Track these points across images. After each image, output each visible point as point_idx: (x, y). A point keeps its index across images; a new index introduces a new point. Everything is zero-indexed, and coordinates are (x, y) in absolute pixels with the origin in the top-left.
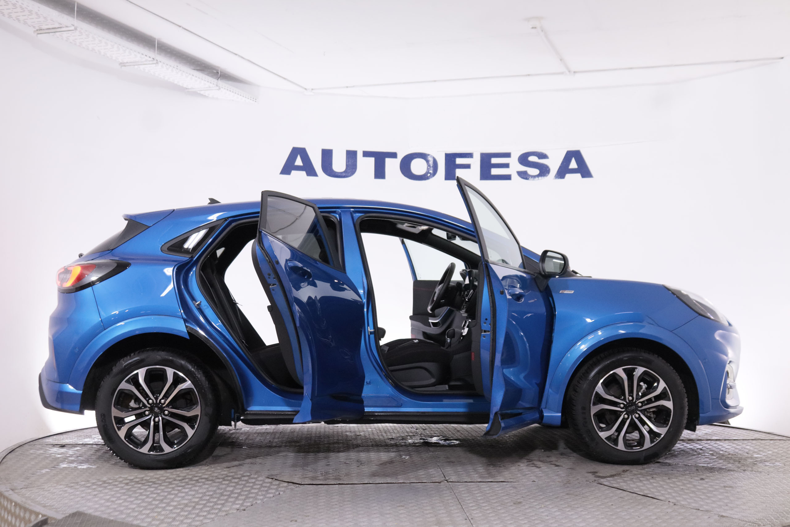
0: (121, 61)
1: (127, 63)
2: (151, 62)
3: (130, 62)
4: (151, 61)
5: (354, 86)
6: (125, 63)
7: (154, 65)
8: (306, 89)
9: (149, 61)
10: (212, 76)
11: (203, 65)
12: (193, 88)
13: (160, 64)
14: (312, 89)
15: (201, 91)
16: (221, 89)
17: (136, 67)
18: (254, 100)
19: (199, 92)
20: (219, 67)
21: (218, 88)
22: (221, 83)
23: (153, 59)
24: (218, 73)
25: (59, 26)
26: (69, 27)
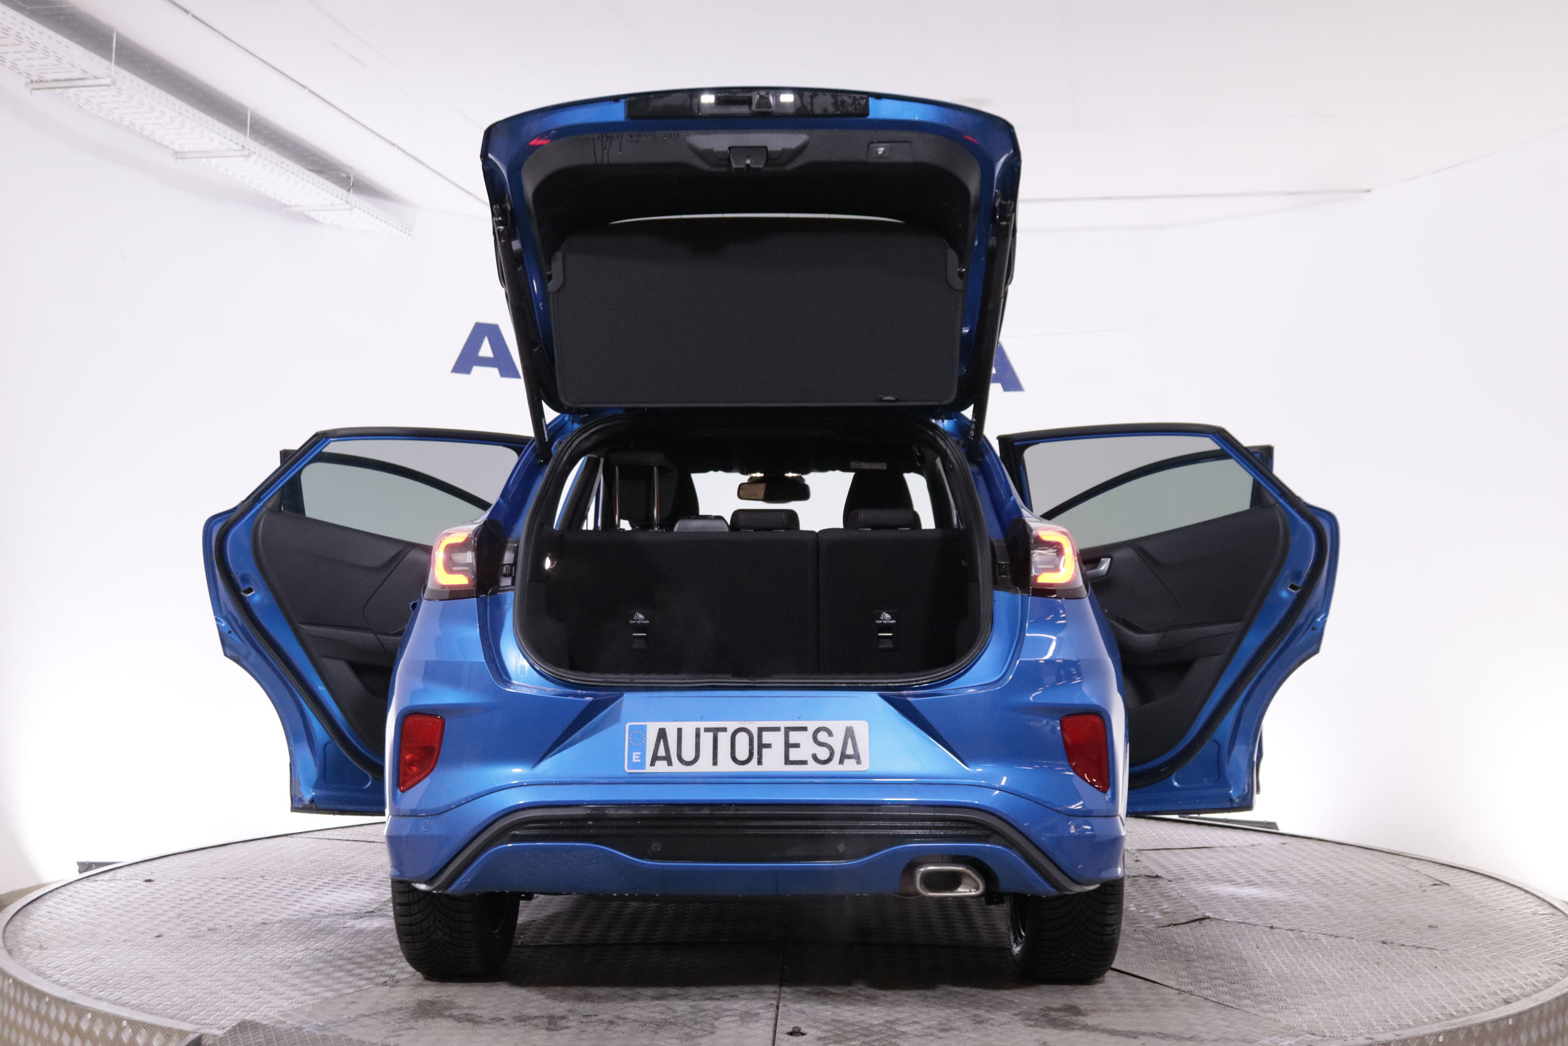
0: (178, 150)
1: (190, 152)
2: (238, 153)
3: (195, 152)
4: (239, 150)
6: (184, 152)
7: (242, 159)
9: (235, 151)
10: (339, 185)
11: (322, 163)
12: (299, 206)
13: (254, 157)
15: (313, 211)
16: (353, 209)
17: (204, 160)
18: (407, 231)
19: (307, 213)
20: (351, 168)
21: (348, 207)
22: (352, 197)
23: (243, 147)
24: (350, 178)
25: (81, 76)
26: (101, 78)
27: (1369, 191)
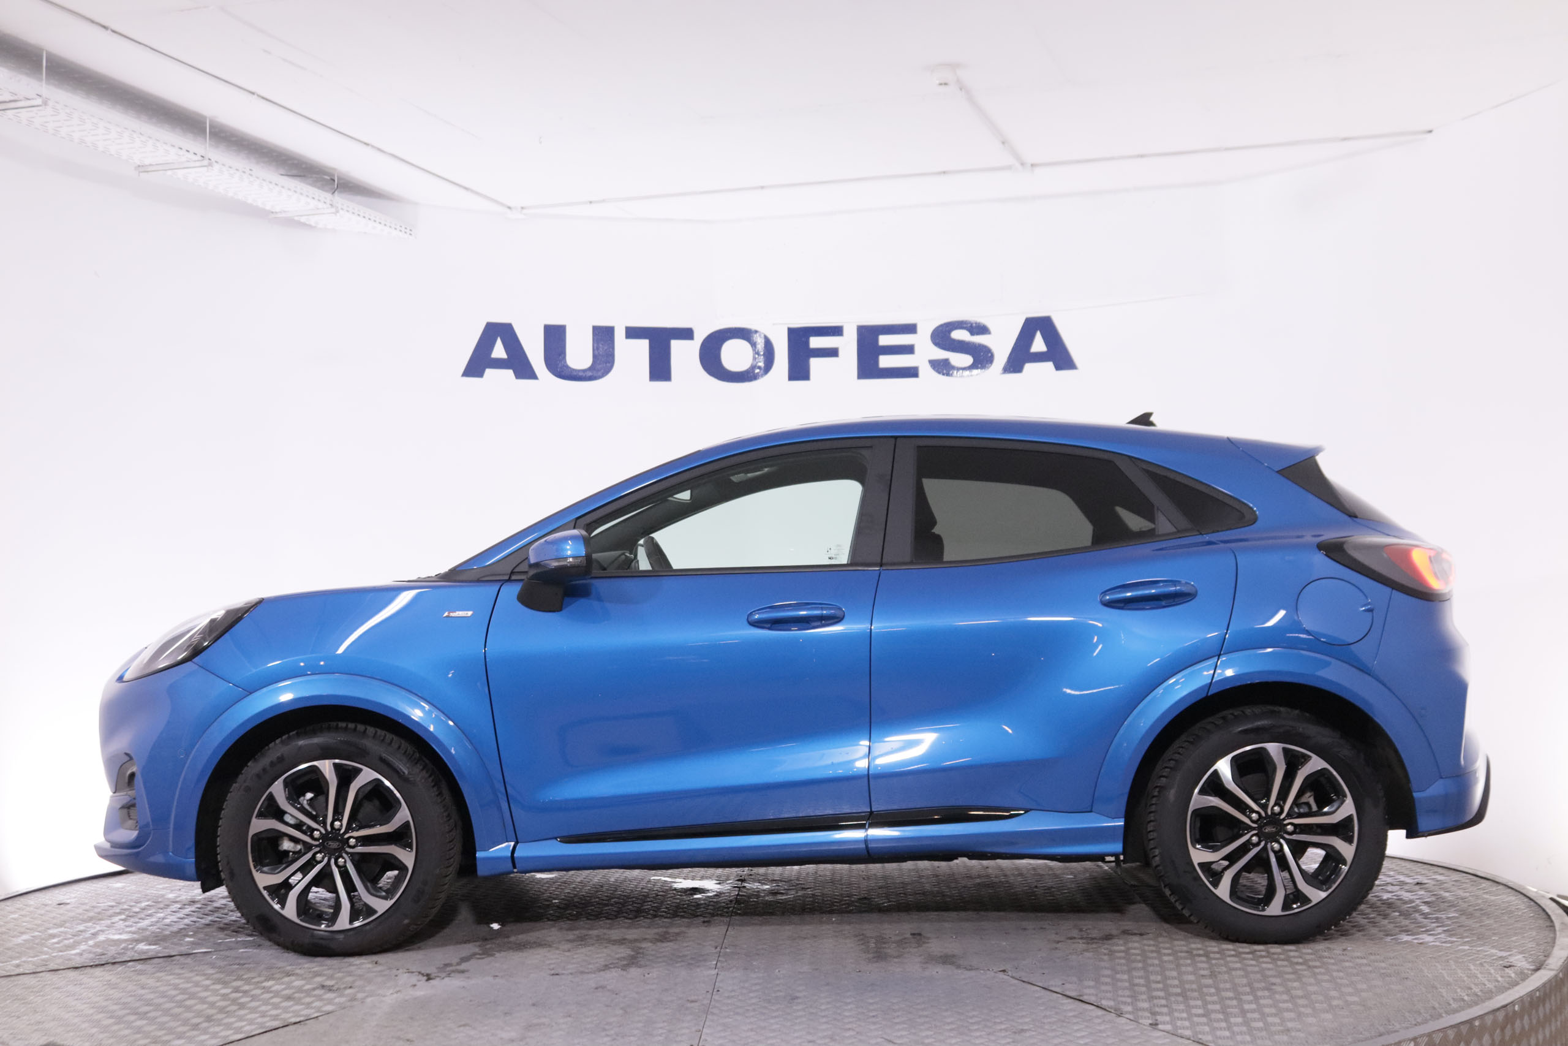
0: (139, 163)
1: (151, 165)
2: (198, 164)
3: (156, 164)
4: (198, 161)
5: (604, 201)
6: (146, 165)
7: (205, 169)
8: (509, 208)
9: (195, 161)
10: (322, 188)
11: (304, 166)
12: (285, 212)
13: (216, 167)
14: (522, 208)
15: (301, 216)
16: (341, 211)
17: (169, 173)
18: (408, 231)
19: (296, 218)
20: (335, 169)
21: (333, 210)
22: (339, 199)
23: (203, 156)
24: (334, 181)
25: (12, 98)
26: (33, 99)
27: (1430, 132)
